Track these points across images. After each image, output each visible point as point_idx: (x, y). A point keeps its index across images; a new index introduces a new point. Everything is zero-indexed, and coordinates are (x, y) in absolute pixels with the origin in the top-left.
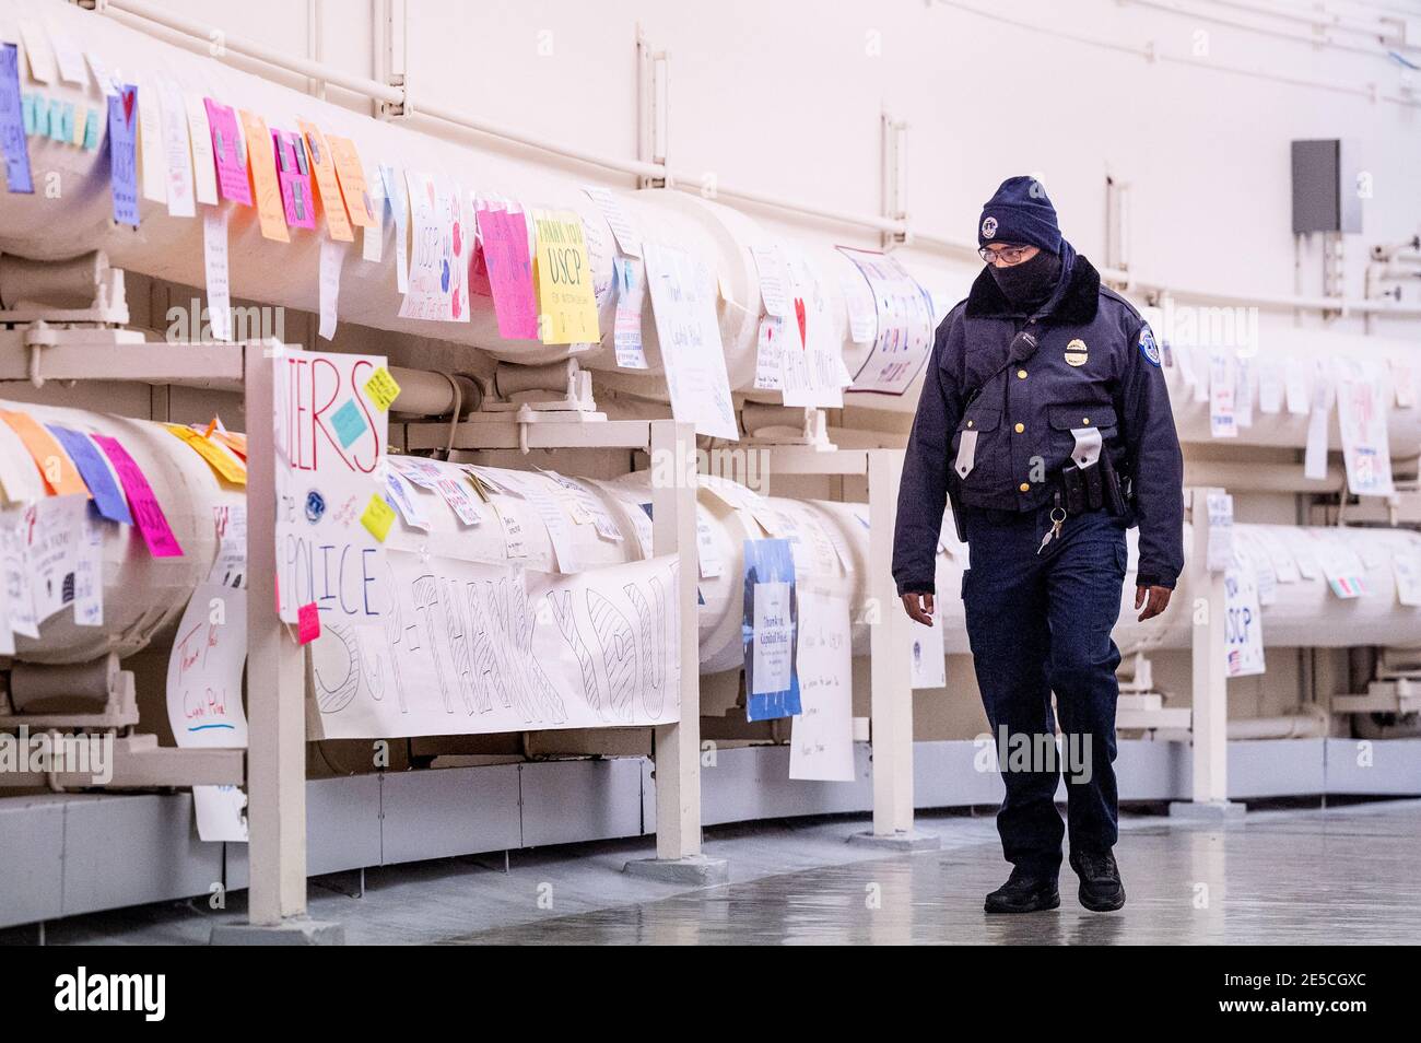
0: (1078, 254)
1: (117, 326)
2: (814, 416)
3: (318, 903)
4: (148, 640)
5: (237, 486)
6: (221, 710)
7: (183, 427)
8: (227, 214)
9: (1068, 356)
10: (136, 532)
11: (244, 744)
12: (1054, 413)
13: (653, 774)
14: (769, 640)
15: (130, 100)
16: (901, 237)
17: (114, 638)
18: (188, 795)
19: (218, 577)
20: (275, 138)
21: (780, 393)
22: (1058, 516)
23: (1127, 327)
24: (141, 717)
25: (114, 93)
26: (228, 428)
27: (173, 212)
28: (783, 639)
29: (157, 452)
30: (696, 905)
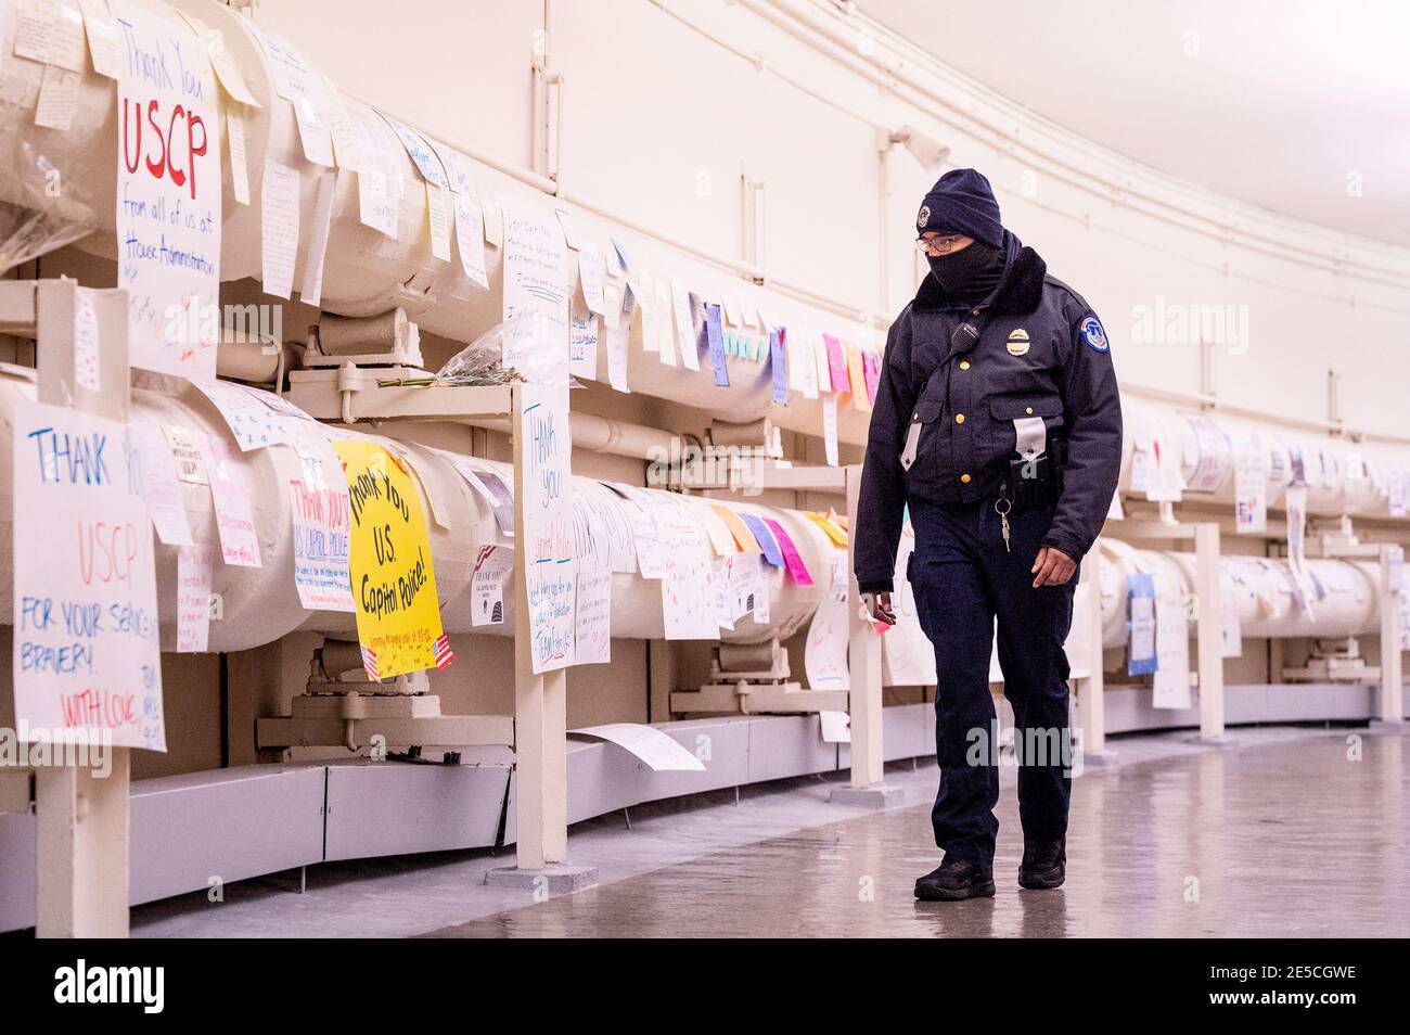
0: (1023, 246)
1: (776, 458)
2: (1165, 505)
3: (890, 776)
4: (794, 631)
5: (843, 546)
6: (835, 669)
7: (813, 513)
8: (837, 396)
9: (1011, 347)
10: (788, 571)
11: (848, 689)
12: (994, 403)
13: (1077, 705)
14: (1140, 630)
15: (782, 335)
16: (1213, 406)
17: (776, 630)
18: (817, 716)
19: (832, 596)
20: (863, 355)
21: (1145, 493)
22: (1003, 507)
23: (1069, 314)
24: (792, 673)
25: (775, 332)
26: (838, 514)
27: (806, 396)
28: (1148, 629)
29: (800, 529)
30: (1100, 778)
